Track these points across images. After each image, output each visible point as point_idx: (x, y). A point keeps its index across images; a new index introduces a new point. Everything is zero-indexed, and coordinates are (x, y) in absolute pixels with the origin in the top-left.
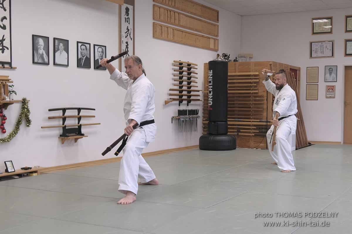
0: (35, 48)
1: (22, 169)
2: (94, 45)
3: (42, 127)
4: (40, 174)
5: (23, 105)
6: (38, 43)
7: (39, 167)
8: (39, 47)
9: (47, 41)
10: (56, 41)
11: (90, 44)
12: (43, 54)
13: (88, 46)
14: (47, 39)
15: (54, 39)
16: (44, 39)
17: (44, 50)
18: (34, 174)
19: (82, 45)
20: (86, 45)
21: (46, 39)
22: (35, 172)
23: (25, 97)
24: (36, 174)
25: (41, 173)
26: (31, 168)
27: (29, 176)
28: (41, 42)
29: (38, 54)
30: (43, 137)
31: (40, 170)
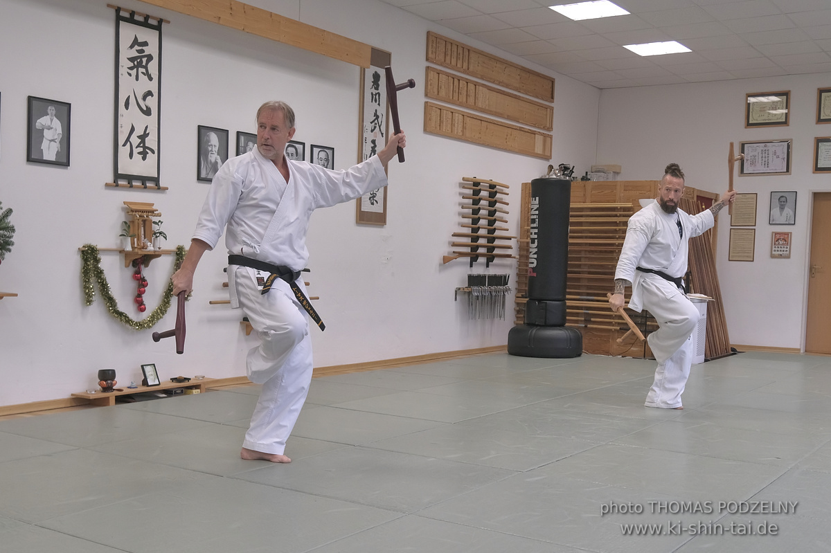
0: (202, 152)
1: (173, 380)
2: (312, 146)
3: (210, 303)
4: (206, 392)
5: (178, 260)
6: (209, 141)
7: (203, 377)
8: (210, 149)
9: (225, 138)
10: (242, 138)
11: (303, 144)
12: (216, 163)
13: (300, 147)
14: (225, 134)
15: (239, 133)
16: (220, 133)
17: (218, 154)
18: (195, 391)
19: (289, 146)
20: (297, 145)
21: (223, 133)
22: (197, 387)
23: (181, 244)
24: (199, 390)
25: (208, 390)
26: (189, 379)
27: (185, 394)
28: (214, 139)
29: (207, 163)
30: (211, 321)
31: (204, 383)
